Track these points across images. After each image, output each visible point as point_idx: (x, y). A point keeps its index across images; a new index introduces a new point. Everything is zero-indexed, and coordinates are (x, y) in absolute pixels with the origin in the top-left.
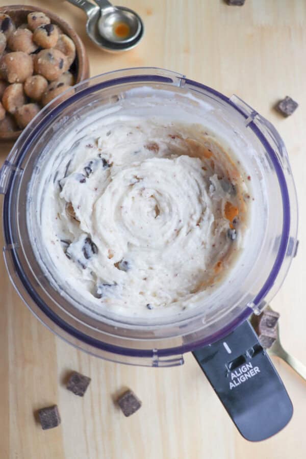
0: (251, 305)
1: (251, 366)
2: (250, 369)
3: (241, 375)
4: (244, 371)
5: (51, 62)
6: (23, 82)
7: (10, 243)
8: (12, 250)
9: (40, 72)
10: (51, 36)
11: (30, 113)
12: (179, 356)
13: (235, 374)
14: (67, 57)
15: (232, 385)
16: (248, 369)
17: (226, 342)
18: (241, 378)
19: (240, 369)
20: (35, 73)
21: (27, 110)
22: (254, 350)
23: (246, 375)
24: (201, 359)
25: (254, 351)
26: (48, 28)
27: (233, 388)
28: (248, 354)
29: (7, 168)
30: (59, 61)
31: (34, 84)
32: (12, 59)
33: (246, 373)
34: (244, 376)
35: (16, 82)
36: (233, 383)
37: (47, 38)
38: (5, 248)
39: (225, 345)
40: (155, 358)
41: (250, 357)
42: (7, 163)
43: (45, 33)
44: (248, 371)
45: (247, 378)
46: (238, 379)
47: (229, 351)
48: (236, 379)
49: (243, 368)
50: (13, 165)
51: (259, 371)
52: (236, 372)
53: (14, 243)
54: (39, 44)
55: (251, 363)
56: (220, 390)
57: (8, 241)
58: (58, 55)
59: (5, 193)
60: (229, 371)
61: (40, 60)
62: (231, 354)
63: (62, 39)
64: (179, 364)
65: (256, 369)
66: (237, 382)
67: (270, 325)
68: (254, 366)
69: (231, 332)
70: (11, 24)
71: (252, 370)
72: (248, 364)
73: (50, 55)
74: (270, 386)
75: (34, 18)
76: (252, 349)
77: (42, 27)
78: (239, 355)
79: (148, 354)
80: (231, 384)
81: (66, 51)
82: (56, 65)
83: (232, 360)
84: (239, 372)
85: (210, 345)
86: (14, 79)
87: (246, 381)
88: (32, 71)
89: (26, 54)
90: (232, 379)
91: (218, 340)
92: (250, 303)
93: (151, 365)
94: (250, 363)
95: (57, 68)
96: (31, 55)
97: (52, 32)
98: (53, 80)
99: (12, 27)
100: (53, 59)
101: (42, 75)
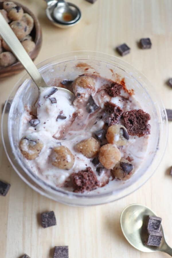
5: (20, 27)
10: (19, 13)
14: (28, 26)
21: (5, 56)
26: (18, 8)
30: (24, 27)
37: (17, 13)
43: (15, 11)
54: (11, 18)
58: (24, 24)
61: (12, 26)
63: (25, 16)
67: (156, 227)
73: (19, 23)
75: (7, 4)
81: (28, 22)
82: (22, 29)
95: (23, 31)
97: (19, 11)
100: (21, 25)
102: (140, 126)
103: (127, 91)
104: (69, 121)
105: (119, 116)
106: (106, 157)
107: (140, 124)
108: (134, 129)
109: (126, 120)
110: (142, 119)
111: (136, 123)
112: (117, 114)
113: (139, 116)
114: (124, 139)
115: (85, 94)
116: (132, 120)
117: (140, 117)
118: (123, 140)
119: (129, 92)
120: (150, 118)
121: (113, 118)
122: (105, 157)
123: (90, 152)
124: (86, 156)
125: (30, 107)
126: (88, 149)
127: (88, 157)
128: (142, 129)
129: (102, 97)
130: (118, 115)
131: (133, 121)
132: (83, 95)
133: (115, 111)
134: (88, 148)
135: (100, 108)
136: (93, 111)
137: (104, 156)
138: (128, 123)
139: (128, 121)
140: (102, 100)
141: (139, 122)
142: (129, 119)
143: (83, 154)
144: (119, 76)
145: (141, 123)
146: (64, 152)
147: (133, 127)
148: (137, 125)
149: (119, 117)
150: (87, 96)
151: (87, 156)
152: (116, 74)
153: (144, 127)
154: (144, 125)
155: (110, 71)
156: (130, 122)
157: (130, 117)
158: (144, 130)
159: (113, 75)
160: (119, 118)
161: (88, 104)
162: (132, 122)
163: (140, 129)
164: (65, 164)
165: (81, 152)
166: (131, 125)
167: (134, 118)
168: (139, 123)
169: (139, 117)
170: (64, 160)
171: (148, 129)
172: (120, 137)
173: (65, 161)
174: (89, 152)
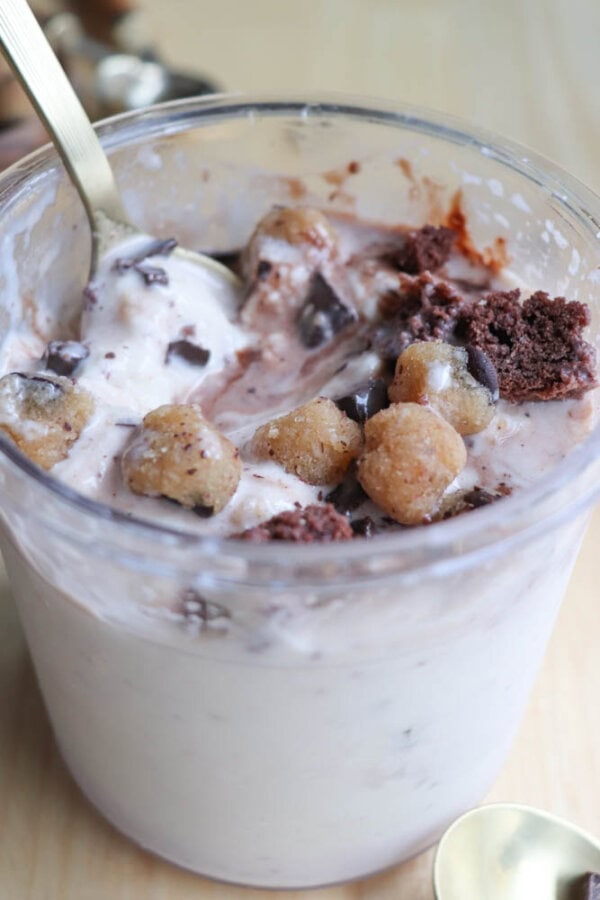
102: (544, 350)
103: (477, 261)
104: (222, 375)
105: (447, 317)
106: (392, 446)
107: (543, 340)
108: (521, 361)
109: (479, 332)
110: (552, 318)
111: (524, 340)
112: (438, 311)
113: (538, 309)
114: (472, 382)
115: (290, 267)
116: (505, 331)
117: (542, 313)
118: (469, 387)
119: (487, 260)
120: (589, 311)
121: (421, 330)
122: (388, 449)
123: (317, 452)
124: (296, 474)
125: (48, 320)
126: (306, 437)
127: (306, 477)
128: (554, 361)
129: (367, 276)
130: (440, 317)
131: (513, 333)
132: (283, 271)
133: (426, 302)
134: (308, 431)
135: (363, 319)
136: (329, 334)
137: (381, 449)
138: (487, 342)
139: (489, 336)
140: (368, 288)
141: (541, 333)
142: (491, 326)
143: (279, 461)
144: (436, 187)
145: (547, 334)
146: (187, 420)
147: (513, 355)
148: (530, 345)
149: (446, 322)
150: (300, 275)
151: (299, 471)
152: (426, 181)
153: (564, 350)
154: (564, 341)
155: (398, 170)
156: (496, 339)
157: (496, 315)
158: (565, 363)
159: (411, 191)
160: (446, 326)
161: (309, 310)
162: (504, 337)
163: (546, 360)
164: (190, 468)
165: (271, 453)
166: (505, 348)
167: (516, 320)
168: (538, 336)
169: (538, 313)
170: (188, 447)
171: (583, 359)
172: (455, 376)
173: (194, 453)
174: (310, 451)
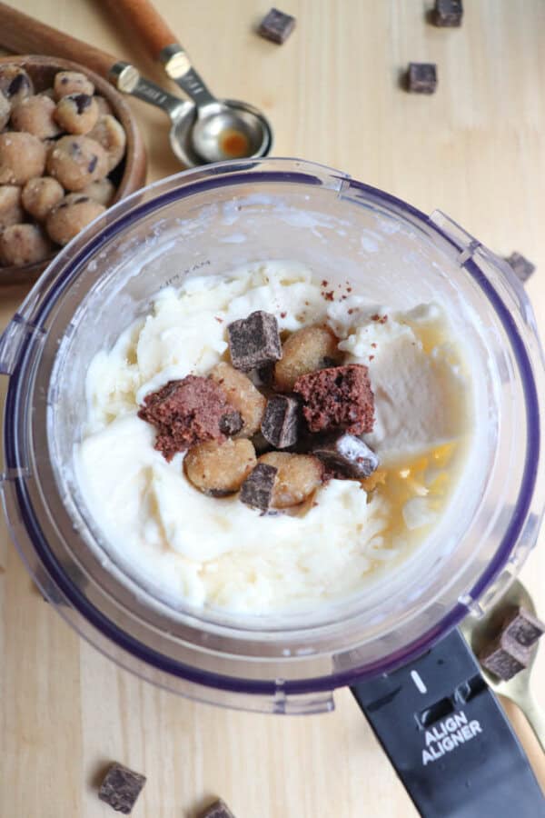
0: (465, 600)
1: (464, 719)
2: (463, 724)
3: (446, 736)
4: (451, 730)
5: (75, 158)
6: (22, 186)
7: (15, 466)
8: (17, 480)
9: (53, 172)
10: (83, 115)
11: (21, 240)
12: (326, 694)
13: (433, 734)
14: (107, 154)
15: (426, 757)
16: (459, 725)
17: (416, 670)
18: (444, 742)
19: (442, 725)
20: (46, 173)
21: (17, 235)
22: (471, 687)
23: (453, 736)
24: (367, 702)
25: (469, 690)
26: (81, 102)
27: (429, 762)
28: (458, 695)
29: (16, 327)
30: (90, 158)
31: (39, 192)
32: (8, 142)
33: (455, 733)
34: (451, 739)
35: (9, 184)
36: (430, 752)
37: (78, 116)
38: (4, 476)
39: (415, 675)
40: (279, 696)
41: (463, 702)
42: (18, 318)
43: (73, 107)
44: (459, 729)
45: (457, 744)
46: (439, 744)
47: (422, 688)
48: (434, 744)
49: (451, 723)
50: (28, 324)
51: (480, 730)
52: (435, 730)
53: (22, 466)
54: (63, 125)
55: (465, 714)
56: (404, 766)
57: (11, 464)
58: (90, 148)
59: (12, 373)
60: (421, 728)
61: (56, 153)
62: (427, 694)
63: (105, 123)
64: (325, 711)
65: (474, 726)
66: (437, 750)
67: (524, 640)
68: (470, 719)
69: (425, 651)
70: (25, 86)
71: (466, 727)
72: (459, 715)
73: (75, 146)
74: (502, 761)
75: (65, 81)
76: (467, 686)
77: (70, 98)
78: (440, 698)
79: (265, 688)
80: (425, 753)
81: (109, 143)
82: (82, 165)
83: (427, 706)
84: (440, 731)
85: (385, 675)
86: (7, 179)
87: (455, 748)
88: (41, 168)
89: (35, 138)
90: (428, 743)
91: (401, 664)
92: (464, 596)
93: (271, 710)
94: (462, 714)
95: (84, 171)
96: (47, 142)
97: (86, 109)
98: (74, 188)
99: (25, 90)
100: (80, 154)
101: (56, 178)
